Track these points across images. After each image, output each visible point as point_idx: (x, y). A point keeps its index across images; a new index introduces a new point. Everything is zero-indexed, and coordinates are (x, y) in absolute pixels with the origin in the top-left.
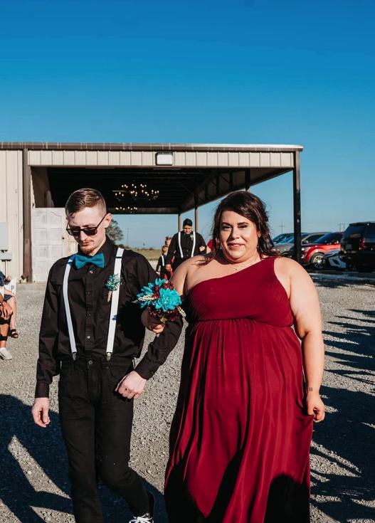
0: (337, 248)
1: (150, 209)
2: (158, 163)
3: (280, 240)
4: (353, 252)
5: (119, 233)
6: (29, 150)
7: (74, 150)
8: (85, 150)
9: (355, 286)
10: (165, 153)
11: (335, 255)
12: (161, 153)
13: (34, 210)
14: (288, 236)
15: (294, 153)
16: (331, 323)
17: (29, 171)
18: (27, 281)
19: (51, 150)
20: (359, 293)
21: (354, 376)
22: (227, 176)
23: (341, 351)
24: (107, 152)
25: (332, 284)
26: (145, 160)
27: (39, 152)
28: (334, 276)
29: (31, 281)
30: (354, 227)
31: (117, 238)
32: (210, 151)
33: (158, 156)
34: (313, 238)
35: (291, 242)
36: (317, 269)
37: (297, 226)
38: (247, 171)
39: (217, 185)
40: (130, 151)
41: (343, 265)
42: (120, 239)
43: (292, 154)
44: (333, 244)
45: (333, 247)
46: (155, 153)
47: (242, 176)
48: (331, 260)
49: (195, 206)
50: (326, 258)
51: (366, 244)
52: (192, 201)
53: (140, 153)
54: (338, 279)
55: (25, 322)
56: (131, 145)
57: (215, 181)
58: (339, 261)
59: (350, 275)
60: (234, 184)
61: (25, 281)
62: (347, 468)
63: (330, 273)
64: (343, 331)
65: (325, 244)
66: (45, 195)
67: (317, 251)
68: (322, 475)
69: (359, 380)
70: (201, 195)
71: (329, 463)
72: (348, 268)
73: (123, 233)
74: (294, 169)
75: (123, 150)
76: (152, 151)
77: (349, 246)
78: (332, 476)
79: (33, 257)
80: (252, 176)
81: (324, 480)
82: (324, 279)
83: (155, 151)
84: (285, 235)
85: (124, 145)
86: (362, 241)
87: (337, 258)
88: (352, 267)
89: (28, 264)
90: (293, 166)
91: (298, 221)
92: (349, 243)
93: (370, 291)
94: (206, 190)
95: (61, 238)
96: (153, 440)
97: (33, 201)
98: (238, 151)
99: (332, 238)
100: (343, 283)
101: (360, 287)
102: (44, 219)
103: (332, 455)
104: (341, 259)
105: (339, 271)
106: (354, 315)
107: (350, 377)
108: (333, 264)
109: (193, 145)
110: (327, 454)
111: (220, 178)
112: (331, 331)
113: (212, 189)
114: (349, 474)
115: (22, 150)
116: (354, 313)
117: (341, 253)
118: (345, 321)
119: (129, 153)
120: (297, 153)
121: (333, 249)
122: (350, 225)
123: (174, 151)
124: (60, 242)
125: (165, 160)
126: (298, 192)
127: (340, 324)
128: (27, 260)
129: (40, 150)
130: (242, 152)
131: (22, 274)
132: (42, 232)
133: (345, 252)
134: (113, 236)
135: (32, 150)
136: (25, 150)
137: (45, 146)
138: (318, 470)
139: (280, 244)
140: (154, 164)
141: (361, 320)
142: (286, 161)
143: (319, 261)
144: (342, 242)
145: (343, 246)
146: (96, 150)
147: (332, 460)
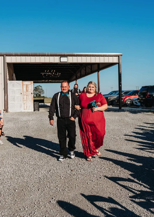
0: (137, 97)
1: (57, 81)
2: (61, 61)
3: (112, 94)
4: (143, 99)
5: (42, 91)
6: (6, 56)
7: (25, 56)
8: (30, 56)
9: (145, 113)
10: (64, 57)
11: (135, 100)
12: (62, 57)
13: (9, 82)
14: (115, 92)
15: (119, 56)
16: (136, 128)
17: (6, 65)
18: (6, 112)
19: (16, 56)
20: (147, 116)
21: (147, 150)
22: (90, 66)
23: (141, 140)
24: (39, 57)
25: (135, 112)
26: (55, 60)
27: (10, 57)
28: (135, 109)
29: (8, 112)
30: (144, 88)
31: (41, 93)
32: (83, 56)
33: (61, 58)
34: (126, 93)
35: (117, 95)
36: (128, 106)
37: (120, 88)
38: (98, 64)
39: (85, 70)
40: (49, 56)
41: (139, 104)
42: (43, 94)
43: (118, 57)
44: (135, 95)
45: (134, 96)
46: (60, 57)
47: (96, 66)
48: (134, 102)
49: (76, 79)
50: (132, 101)
51: (149, 95)
52: (75, 77)
53: (53, 57)
54: (138, 110)
55: (7, 129)
56: (49, 53)
57: (84, 68)
58: (137, 102)
59: (142, 108)
60: (93, 70)
61: (5, 111)
62: (147, 188)
63: (134, 108)
64: (141, 132)
65: (132, 95)
66: (13, 75)
67: (128, 98)
68: (137, 191)
69: (149, 152)
70: (79, 75)
71: (139, 186)
72: (141, 105)
73: (44, 91)
74: (119, 63)
75: (46, 56)
76: (58, 56)
77: (142, 96)
78: (141, 191)
79: (9, 101)
80: (101, 66)
81: (138, 193)
82: (131, 110)
83: (60, 56)
84: (114, 92)
85: (46, 53)
86: (147, 94)
87: (136, 101)
88: (143, 105)
89: (6, 104)
90: (118, 62)
91: (120, 86)
92: (142, 95)
93: (151, 115)
94: (81, 73)
95: (20, 94)
96: (66, 177)
97: (8, 78)
98: (95, 56)
99: (134, 93)
100: (139, 112)
101: (147, 113)
102: (13, 86)
103: (140, 183)
104: (138, 102)
105: (137, 106)
106: (145, 125)
107: (146, 151)
108: (135, 104)
109: (76, 54)
110: (138, 182)
111: (87, 67)
112: (136, 132)
113: (83, 72)
114: (148, 190)
115: (3, 56)
116: (145, 124)
117: (138, 99)
118: (142, 128)
119: (49, 57)
120: (120, 56)
121: (135, 97)
122: (142, 87)
123: (68, 56)
124: (20, 95)
125: (64, 60)
126: (120, 73)
127: (139, 129)
128: (6, 103)
129: (11, 56)
130: (97, 56)
131: (4, 109)
132: (12, 91)
133: (140, 99)
134: (40, 92)
135: (7, 56)
136: (5, 56)
137: (13, 54)
138: (135, 189)
139: (112, 95)
140: (59, 62)
141: (148, 127)
142: (115, 60)
143: (129, 103)
144: (139, 94)
145: (139, 96)
146: (35, 56)
147: (141, 185)
